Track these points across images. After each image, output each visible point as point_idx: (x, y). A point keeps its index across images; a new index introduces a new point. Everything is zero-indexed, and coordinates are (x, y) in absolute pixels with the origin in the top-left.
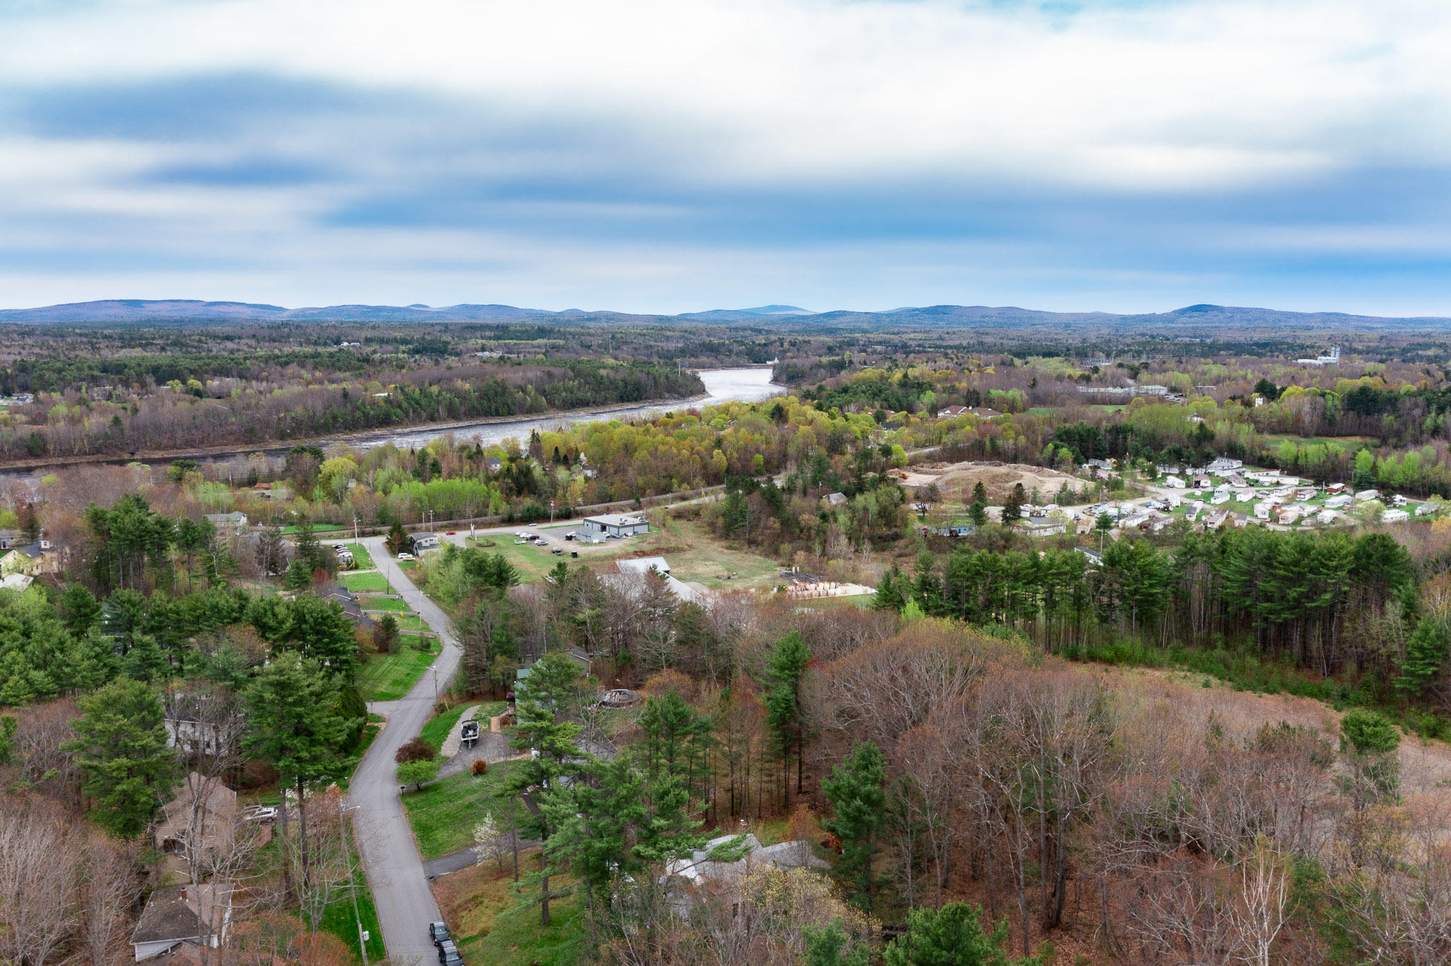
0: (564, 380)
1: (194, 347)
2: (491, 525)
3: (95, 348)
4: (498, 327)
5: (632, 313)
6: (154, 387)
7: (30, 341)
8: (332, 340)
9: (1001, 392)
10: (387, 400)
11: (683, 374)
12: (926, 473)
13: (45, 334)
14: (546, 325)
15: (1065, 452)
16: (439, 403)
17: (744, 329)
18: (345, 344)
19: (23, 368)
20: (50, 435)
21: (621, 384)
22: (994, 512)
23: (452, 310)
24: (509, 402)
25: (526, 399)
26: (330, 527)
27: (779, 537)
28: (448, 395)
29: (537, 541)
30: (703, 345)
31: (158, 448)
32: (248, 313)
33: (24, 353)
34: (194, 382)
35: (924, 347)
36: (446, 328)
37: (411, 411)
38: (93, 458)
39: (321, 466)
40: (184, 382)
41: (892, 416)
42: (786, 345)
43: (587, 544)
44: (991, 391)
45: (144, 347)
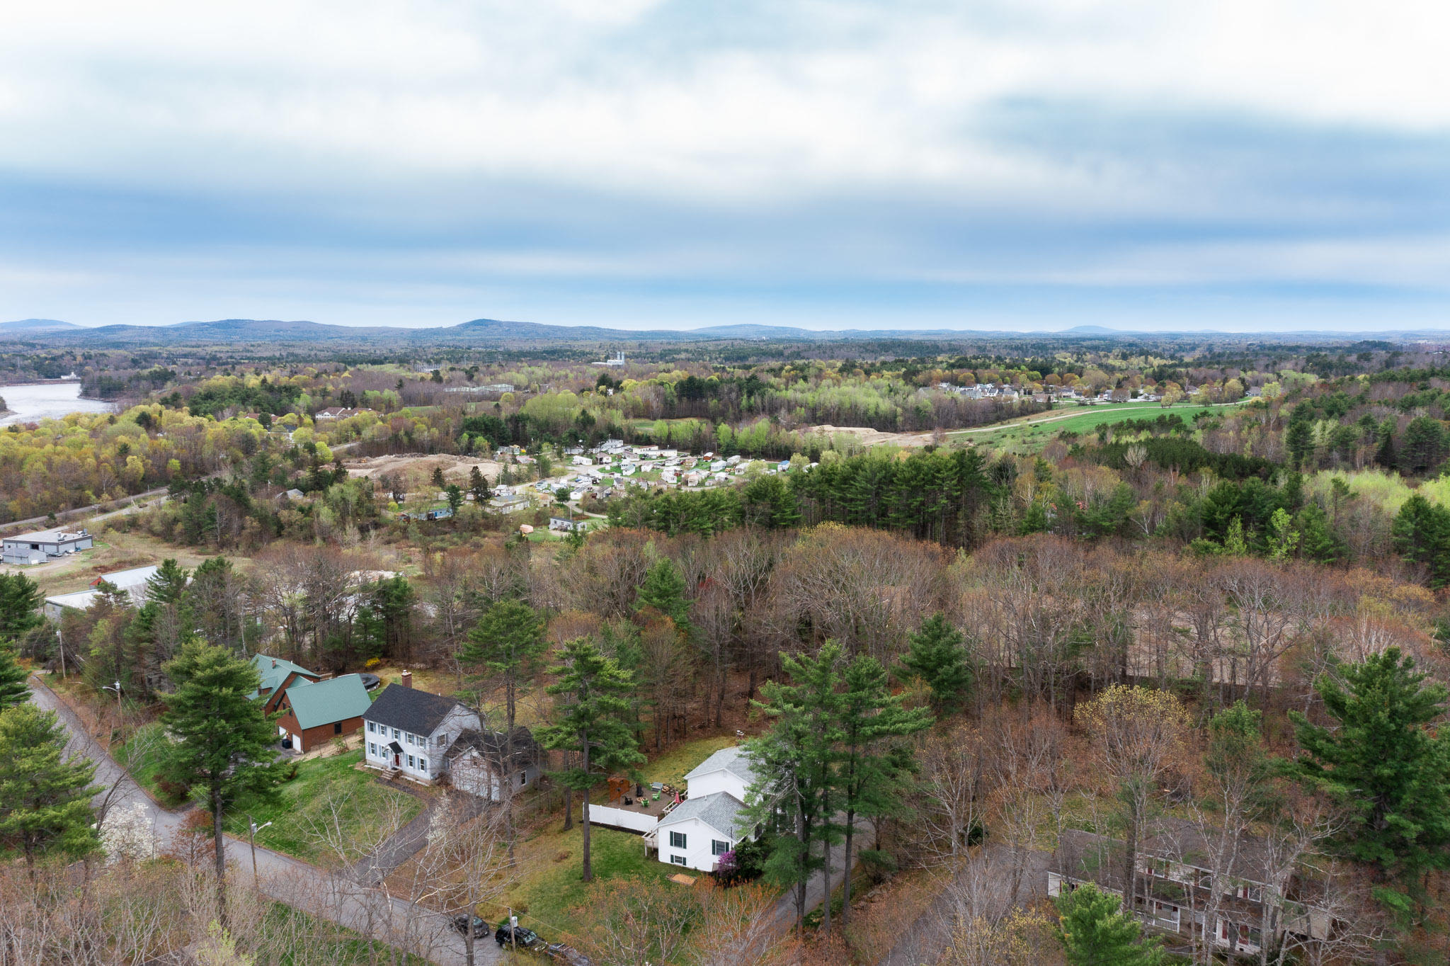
9: (377, 393)
15: (480, 440)
35: (240, 359)
41: (278, 419)
42: (78, 358)
44: (367, 392)
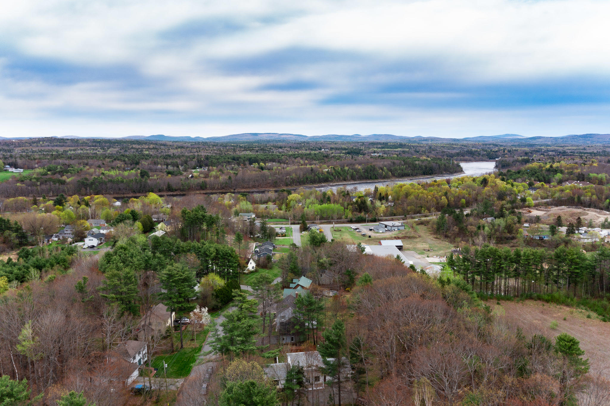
0: (399, 166)
1: (268, 151)
2: (343, 223)
3: (235, 151)
4: (384, 143)
5: (442, 137)
6: (248, 165)
7: (215, 148)
8: (318, 148)
10: (328, 172)
11: (453, 164)
12: (542, 210)
13: (221, 146)
14: (403, 142)
16: (348, 174)
17: (490, 145)
18: (323, 150)
19: (207, 158)
20: (208, 182)
21: (424, 167)
22: (563, 229)
23: (369, 137)
24: (376, 174)
25: (383, 173)
26: (284, 220)
27: (458, 235)
28: (352, 171)
29: (357, 230)
30: (468, 151)
31: (243, 188)
32: (294, 138)
33: (212, 152)
34: (262, 164)
35: (574, 153)
36: (363, 144)
37: (336, 177)
38: (221, 191)
39: (288, 197)
40: (259, 164)
41: (538, 184)
42: (506, 151)
43: (377, 232)
44: (590, 174)
45: (250, 151)
